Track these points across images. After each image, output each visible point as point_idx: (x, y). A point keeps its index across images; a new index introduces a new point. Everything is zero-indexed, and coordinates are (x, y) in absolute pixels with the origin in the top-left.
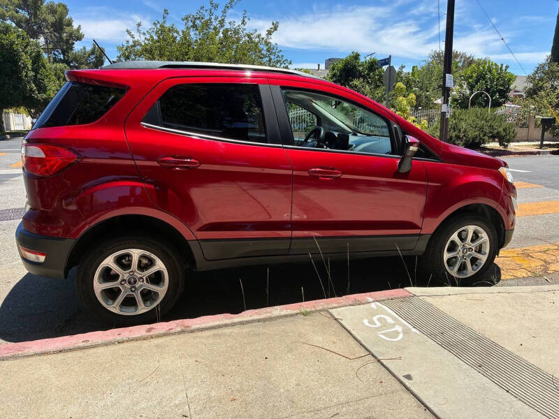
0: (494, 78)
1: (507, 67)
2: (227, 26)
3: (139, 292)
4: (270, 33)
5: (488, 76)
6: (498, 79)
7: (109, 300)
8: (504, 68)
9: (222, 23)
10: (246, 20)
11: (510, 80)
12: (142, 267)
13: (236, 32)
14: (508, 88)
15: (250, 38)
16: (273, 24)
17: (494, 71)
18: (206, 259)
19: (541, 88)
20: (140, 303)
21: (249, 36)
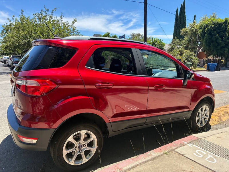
0: (158, 45)
1: (162, 40)
2: (53, 19)
3: (83, 152)
4: (73, 23)
5: (156, 43)
6: (159, 45)
7: (69, 159)
8: (161, 41)
9: (51, 17)
10: (62, 17)
11: (163, 45)
12: (85, 139)
13: (58, 22)
14: (163, 48)
15: (65, 25)
16: (74, 19)
17: (158, 42)
18: (113, 132)
19: (174, 48)
20: (84, 158)
21: (64, 23)
